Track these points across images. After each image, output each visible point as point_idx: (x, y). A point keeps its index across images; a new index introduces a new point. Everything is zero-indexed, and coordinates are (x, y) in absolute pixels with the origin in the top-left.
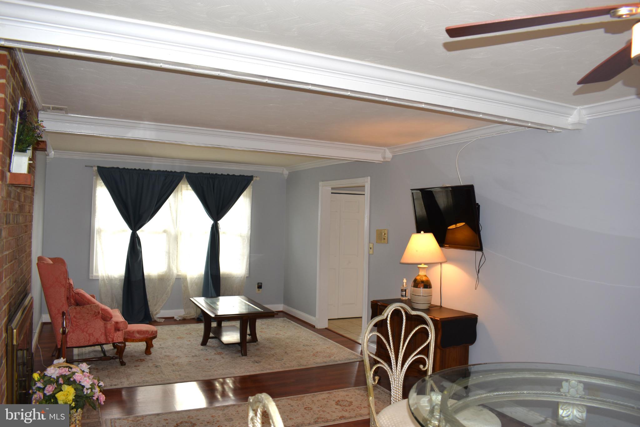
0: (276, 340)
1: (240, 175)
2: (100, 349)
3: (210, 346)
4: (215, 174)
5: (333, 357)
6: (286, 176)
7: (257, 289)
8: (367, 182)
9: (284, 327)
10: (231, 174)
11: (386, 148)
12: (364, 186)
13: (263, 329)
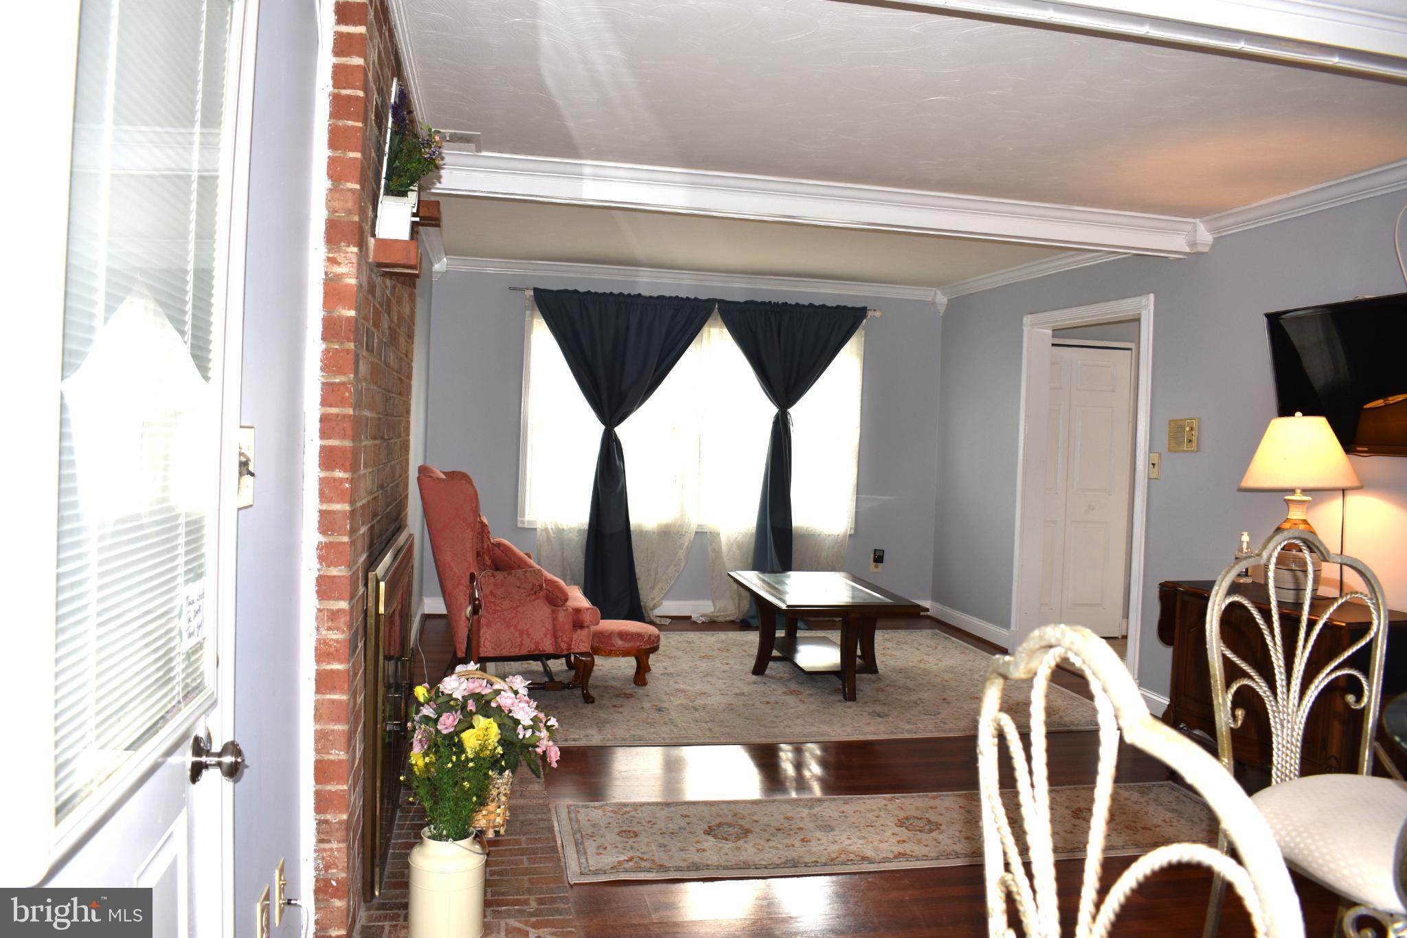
0: (919, 672)
1: (838, 307)
2: (541, 669)
3: (772, 677)
4: (783, 303)
5: (1057, 716)
6: (942, 309)
7: (873, 564)
8: (1146, 307)
9: (936, 648)
10: (817, 303)
11: (1198, 220)
12: (1138, 320)
13: (888, 649)
